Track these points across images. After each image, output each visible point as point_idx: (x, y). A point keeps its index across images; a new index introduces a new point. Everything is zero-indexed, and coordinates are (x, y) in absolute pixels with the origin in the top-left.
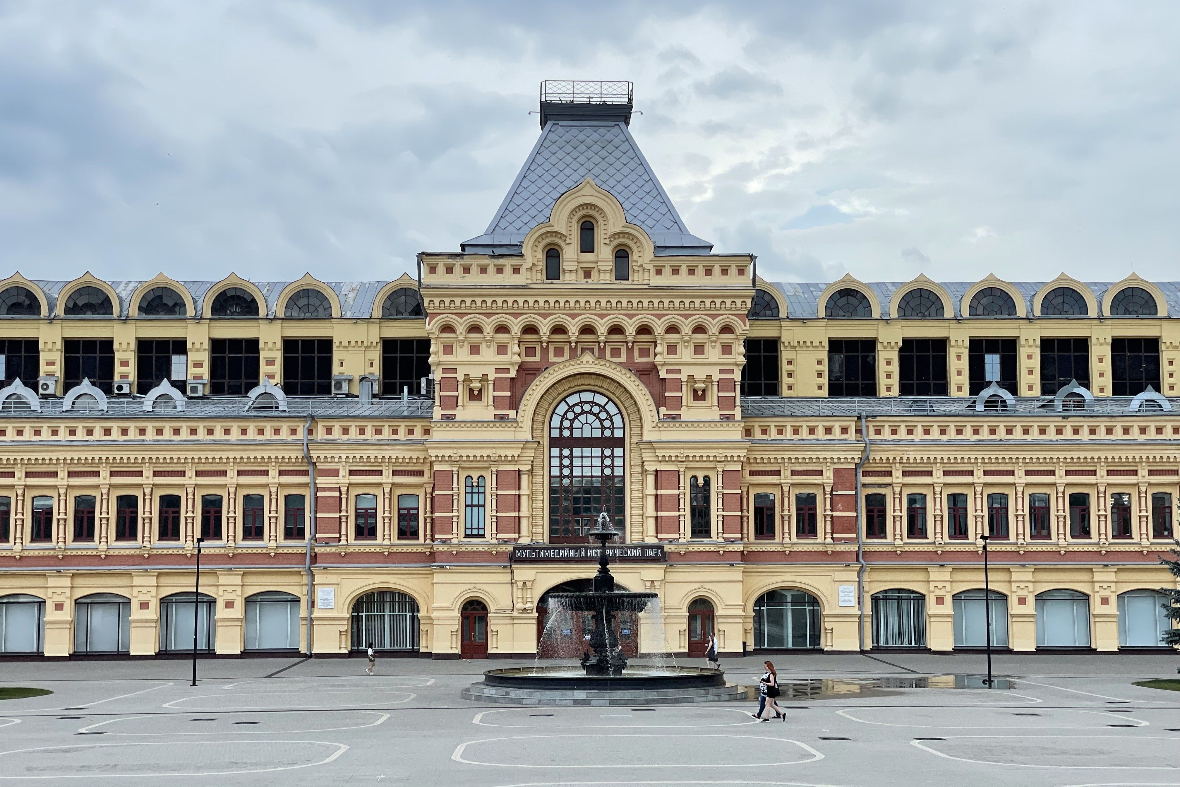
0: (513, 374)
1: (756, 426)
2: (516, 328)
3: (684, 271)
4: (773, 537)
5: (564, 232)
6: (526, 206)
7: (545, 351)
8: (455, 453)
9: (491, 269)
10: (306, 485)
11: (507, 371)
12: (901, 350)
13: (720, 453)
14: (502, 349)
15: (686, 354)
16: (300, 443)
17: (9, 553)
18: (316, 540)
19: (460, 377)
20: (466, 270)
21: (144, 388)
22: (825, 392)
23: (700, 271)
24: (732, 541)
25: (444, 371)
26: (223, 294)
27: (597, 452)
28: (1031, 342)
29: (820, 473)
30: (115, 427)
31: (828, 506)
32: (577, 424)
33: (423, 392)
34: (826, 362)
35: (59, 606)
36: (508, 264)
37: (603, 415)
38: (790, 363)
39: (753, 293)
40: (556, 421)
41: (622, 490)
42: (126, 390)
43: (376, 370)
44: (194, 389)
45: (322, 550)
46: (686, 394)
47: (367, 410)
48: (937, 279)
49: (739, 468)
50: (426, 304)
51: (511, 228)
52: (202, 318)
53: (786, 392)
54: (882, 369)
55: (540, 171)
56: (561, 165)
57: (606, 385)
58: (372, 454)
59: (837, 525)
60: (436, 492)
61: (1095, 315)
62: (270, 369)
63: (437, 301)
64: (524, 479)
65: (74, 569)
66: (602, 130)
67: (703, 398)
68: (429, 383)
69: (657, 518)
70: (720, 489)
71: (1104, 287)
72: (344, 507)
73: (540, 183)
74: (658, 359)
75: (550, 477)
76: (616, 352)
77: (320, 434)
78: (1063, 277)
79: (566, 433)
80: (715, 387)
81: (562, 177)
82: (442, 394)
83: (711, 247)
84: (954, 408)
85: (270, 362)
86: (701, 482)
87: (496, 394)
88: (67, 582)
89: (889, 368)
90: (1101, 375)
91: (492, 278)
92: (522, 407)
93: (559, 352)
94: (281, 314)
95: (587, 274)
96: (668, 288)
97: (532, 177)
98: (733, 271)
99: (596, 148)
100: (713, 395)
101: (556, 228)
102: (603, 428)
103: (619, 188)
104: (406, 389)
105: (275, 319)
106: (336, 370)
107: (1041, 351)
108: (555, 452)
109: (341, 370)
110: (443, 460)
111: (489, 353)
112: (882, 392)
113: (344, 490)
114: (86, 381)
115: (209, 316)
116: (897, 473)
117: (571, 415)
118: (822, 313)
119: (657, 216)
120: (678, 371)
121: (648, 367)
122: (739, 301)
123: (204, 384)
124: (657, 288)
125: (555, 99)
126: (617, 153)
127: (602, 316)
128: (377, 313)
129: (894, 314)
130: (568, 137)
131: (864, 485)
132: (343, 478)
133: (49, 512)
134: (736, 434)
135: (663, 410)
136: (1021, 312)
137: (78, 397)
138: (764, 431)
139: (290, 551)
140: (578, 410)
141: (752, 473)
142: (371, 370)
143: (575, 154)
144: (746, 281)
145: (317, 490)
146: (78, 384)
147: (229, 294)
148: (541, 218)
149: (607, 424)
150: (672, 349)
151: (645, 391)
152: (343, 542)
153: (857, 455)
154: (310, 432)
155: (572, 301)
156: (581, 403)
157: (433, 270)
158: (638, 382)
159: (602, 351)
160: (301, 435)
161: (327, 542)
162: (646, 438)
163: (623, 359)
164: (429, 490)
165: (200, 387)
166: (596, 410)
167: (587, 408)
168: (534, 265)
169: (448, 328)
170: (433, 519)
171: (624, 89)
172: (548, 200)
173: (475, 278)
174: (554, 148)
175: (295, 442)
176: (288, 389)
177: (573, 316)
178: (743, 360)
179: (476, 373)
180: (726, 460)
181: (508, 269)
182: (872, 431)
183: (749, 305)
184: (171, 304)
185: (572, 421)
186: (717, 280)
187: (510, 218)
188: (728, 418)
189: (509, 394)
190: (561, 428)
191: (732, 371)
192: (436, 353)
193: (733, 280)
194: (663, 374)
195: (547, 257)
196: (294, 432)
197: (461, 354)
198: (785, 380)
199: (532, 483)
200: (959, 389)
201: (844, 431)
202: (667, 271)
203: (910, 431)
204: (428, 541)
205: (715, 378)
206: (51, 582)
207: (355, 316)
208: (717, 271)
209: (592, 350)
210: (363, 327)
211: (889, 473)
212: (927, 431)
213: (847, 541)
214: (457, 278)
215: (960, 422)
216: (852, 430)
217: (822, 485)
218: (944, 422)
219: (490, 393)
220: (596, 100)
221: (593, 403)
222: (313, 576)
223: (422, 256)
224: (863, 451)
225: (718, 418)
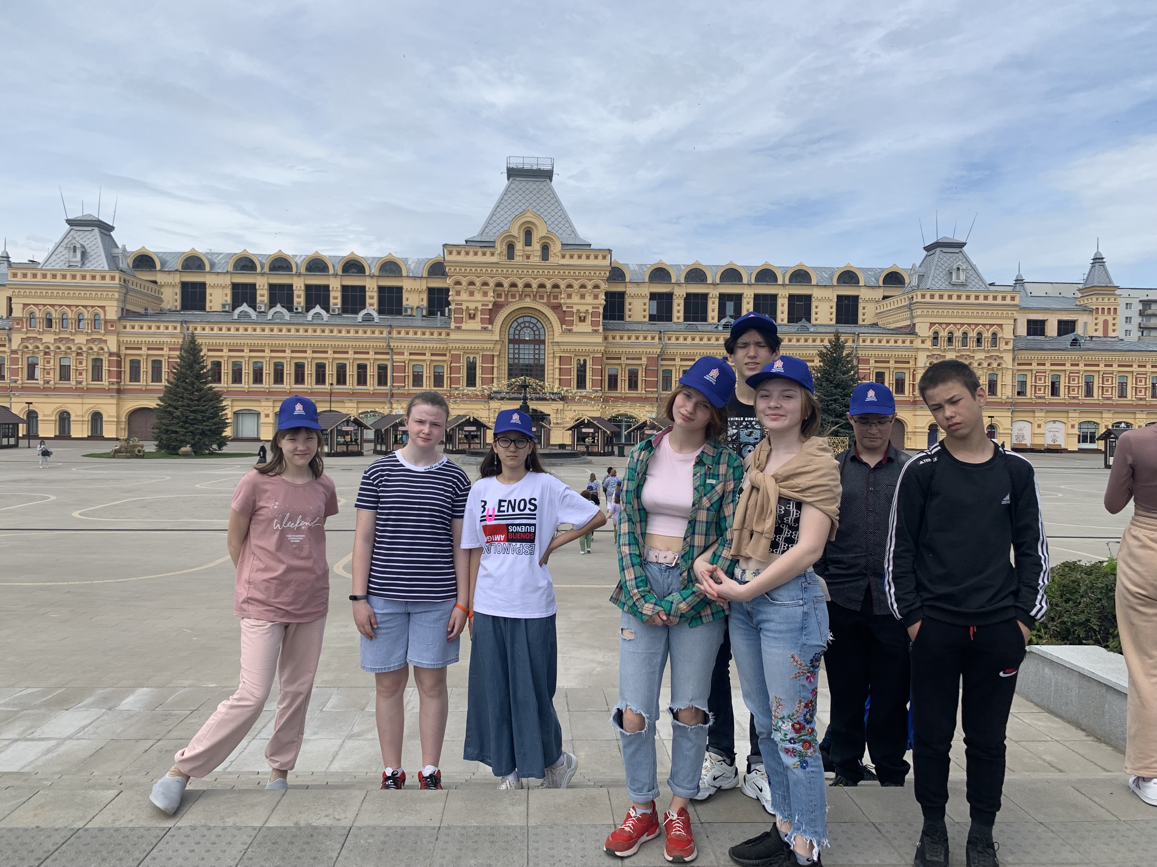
0: (490, 307)
1: (610, 334)
2: (492, 284)
3: (576, 257)
4: (617, 390)
5: (516, 235)
6: (498, 221)
7: (506, 296)
8: (461, 345)
9: (480, 253)
10: (388, 360)
11: (488, 305)
12: (685, 299)
13: (591, 348)
14: (485, 294)
15: (576, 299)
16: (385, 338)
17: (242, 389)
18: (393, 386)
19: (464, 308)
20: (467, 253)
21: (308, 309)
22: (647, 319)
23: (584, 257)
24: (597, 391)
25: (456, 304)
26: (347, 263)
27: (532, 346)
28: (749, 296)
29: (640, 359)
30: (293, 328)
31: (644, 375)
32: (522, 332)
33: (447, 315)
34: (647, 304)
35: (267, 416)
36: (488, 251)
37: (535, 328)
38: (630, 304)
39: (610, 269)
40: (512, 330)
41: (544, 366)
42: (300, 310)
43: (425, 303)
44: (334, 310)
45: (396, 392)
46: (575, 318)
47: (419, 323)
48: (704, 263)
49: (601, 356)
50: (447, 270)
51: (490, 232)
52: (337, 275)
53: (627, 319)
54: (675, 308)
55: (506, 204)
56: (516, 201)
57: (536, 314)
58: (421, 345)
59: (647, 384)
60: (452, 365)
61: (781, 283)
62: (371, 301)
63: (453, 269)
64: (496, 359)
65: (274, 398)
66: (538, 183)
67: (584, 321)
68: (450, 310)
69: (560, 379)
70: (591, 366)
71: (785, 269)
72: (407, 371)
73: (506, 209)
74: (562, 301)
75: (509, 358)
76: (542, 297)
77: (394, 334)
78: (766, 264)
79: (517, 337)
80: (590, 316)
81: (517, 207)
82: (455, 316)
83: (590, 245)
84: (709, 328)
85: (372, 298)
86: (582, 362)
87: (482, 316)
88: (271, 404)
89: (679, 308)
90: (782, 313)
91: (480, 258)
92: (495, 324)
93: (513, 296)
94: (377, 274)
95: (528, 257)
96: (568, 265)
97: (502, 206)
98: (600, 257)
99: (534, 192)
100: (589, 319)
101: (513, 234)
102: (535, 335)
103: (546, 213)
104: (439, 313)
105: (374, 276)
106: (405, 303)
107: (754, 300)
108: (511, 346)
109: (407, 303)
110: (455, 349)
111: (478, 296)
112: (675, 319)
113: (407, 362)
114: (279, 305)
115: (341, 274)
116: (678, 360)
117: (519, 328)
118: (647, 280)
119: (564, 228)
120: (572, 307)
121: (558, 305)
122: (603, 273)
123: (339, 308)
124: (563, 265)
125: (515, 167)
126: (545, 196)
127: (535, 279)
128: (425, 274)
129: (683, 281)
130: (520, 186)
131: (662, 365)
132: (406, 356)
133: (261, 369)
134: (599, 339)
135: (564, 327)
136: (745, 281)
137: (275, 313)
138: (614, 338)
139: (380, 391)
140: (522, 325)
141: (607, 358)
142: (422, 303)
143: (524, 195)
144: (607, 262)
145: (393, 362)
146: (275, 306)
147: (351, 263)
148: (506, 228)
149: (537, 333)
150: (569, 296)
151: (556, 317)
152: (406, 388)
153: (659, 351)
154: (390, 333)
155: (520, 271)
156: (524, 322)
157: (450, 253)
158: (552, 312)
159: (535, 296)
160: (385, 334)
161: (399, 387)
162: (555, 340)
163: (545, 301)
164: (449, 363)
165: (337, 310)
166: (531, 325)
167: (527, 324)
168: (501, 252)
169: (458, 283)
170: (451, 378)
171: (549, 162)
172: (510, 219)
173: (471, 258)
174: (513, 192)
175: (382, 338)
176: (380, 312)
177: (521, 278)
178: (604, 302)
179: (472, 306)
180: (594, 352)
181: (488, 254)
182: (666, 339)
183: (608, 275)
184: (321, 267)
185: (520, 331)
186: (592, 262)
187: (490, 227)
188: (596, 331)
189: (488, 317)
190: (514, 334)
191: (598, 308)
192: (452, 295)
193: (600, 262)
194: (564, 309)
195: (508, 248)
196: (382, 333)
197: (464, 296)
198: (627, 313)
199: (498, 361)
200: (713, 319)
201: (653, 338)
202: (567, 256)
203: (685, 339)
204: (449, 389)
205: (590, 311)
206: (263, 404)
207: (415, 275)
208: (592, 257)
209: (530, 296)
210: (418, 281)
211: (674, 360)
212: (693, 339)
213: (652, 392)
214: (462, 258)
215: (709, 335)
216: (657, 338)
217: (641, 365)
218: (701, 334)
219: (479, 316)
220: (535, 167)
221: (530, 322)
222: (391, 404)
223: (445, 246)
224: (662, 349)
225: (591, 331)
